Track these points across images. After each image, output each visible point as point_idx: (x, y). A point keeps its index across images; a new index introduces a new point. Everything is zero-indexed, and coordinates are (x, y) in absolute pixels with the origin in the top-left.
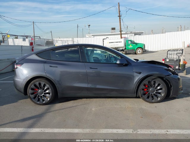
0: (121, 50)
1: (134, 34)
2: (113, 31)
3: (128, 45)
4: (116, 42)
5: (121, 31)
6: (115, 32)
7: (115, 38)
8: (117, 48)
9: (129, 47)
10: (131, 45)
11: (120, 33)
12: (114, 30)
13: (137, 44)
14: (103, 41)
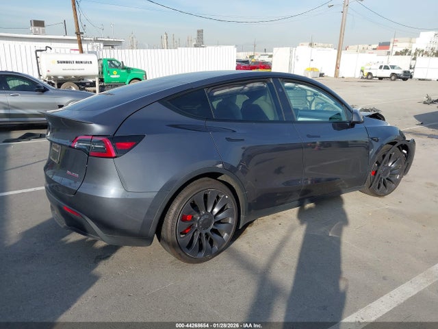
0: (91, 83)
1: (102, 45)
2: (37, 29)
3: (108, 72)
4: (77, 62)
5: (78, 33)
6: (44, 33)
7: (63, 51)
8: (82, 78)
9: (112, 76)
10: (115, 72)
11: (75, 38)
12: (41, 28)
13: (128, 70)
14: (37, 57)
